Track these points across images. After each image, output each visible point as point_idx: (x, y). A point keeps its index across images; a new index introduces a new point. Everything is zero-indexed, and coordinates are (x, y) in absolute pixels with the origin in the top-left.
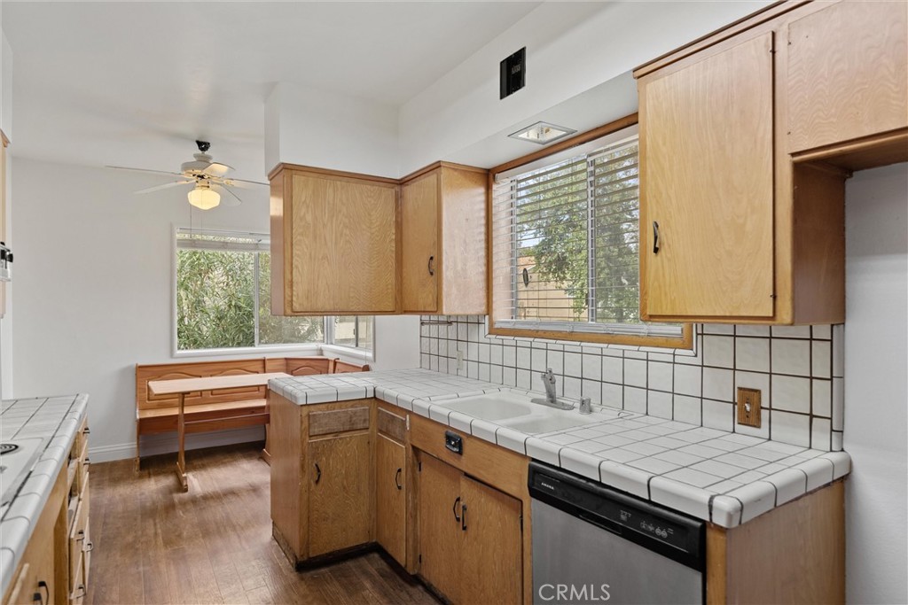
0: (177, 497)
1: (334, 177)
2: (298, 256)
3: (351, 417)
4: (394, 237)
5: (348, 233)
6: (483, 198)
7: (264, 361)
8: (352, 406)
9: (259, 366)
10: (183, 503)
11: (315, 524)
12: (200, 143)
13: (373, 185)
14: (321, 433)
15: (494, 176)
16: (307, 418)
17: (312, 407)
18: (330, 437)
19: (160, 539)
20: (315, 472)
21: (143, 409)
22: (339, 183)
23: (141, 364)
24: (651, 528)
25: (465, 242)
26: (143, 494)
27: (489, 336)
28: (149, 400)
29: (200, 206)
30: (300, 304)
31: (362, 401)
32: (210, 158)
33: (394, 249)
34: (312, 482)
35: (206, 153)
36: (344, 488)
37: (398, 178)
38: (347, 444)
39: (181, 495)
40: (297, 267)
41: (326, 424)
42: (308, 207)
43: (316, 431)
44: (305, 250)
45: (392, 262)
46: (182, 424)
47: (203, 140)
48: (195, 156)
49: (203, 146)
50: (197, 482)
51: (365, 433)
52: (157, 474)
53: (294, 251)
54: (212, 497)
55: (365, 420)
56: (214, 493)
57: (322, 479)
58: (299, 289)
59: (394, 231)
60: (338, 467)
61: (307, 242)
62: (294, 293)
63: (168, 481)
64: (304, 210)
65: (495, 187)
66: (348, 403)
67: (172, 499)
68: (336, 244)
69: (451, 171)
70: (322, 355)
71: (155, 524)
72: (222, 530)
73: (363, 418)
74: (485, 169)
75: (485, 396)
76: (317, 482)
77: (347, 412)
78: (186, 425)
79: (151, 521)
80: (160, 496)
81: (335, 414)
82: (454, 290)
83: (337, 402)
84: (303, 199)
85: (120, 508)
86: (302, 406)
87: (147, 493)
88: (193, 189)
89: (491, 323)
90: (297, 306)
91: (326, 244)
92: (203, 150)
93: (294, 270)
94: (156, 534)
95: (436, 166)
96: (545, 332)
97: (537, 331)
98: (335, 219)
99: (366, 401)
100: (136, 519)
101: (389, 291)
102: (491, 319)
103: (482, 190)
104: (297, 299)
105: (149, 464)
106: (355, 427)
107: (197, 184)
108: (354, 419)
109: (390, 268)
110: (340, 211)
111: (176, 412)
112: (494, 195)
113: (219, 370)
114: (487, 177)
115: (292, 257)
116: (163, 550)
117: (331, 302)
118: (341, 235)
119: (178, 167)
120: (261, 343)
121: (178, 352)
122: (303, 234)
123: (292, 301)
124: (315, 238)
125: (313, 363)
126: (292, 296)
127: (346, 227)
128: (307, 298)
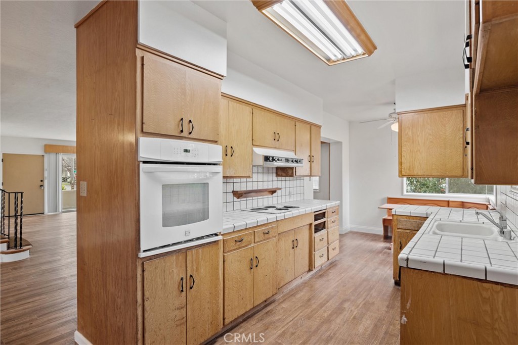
2: (405, 151)
3: (418, 224)
5: (431, 137)
7: (448, 201)
8: (419, 220)
9: (447, 203)
13: (447, 111)
16: (396, 220)
17: (399, 216)
20: (400, 244)
22: (426, 115)
27: (510, 192)
29: (395, 130)
30: (405, 173)
31: (425, 218)
34: (398, 248)
40: (404, 156)
41: (405, 225)
42: (409, 129)
43: (401, 227)
44: (408, 148)
53: (403, 150)
58: (405, 166)
61: (409, 145)
62: (403, 167)
66: (417, 218)
68: (424, 144)
70: (489, 202)
71: (369, 255)
77: (416, 222)
81: (410, 221)
86: (394, 215)
91: (419, 144)
93: (403, 158)
94: (366, 257)
98: (423, 132)
100: (366, 252)
104: (404, 170)
107: (395, 122)
110: (427, 128)
115: (402, 152)
116: (363, 262)
117: (422, 171)
118: (427, 139)
119: (387, 116)
120: (449, 192)
121: (405, 193)
122: (407, 142)
123: (401, 171)
124: (413, 142)
125: (477, 206)
126: (402, 169)
127: (430, 135)
128: (409, 170)
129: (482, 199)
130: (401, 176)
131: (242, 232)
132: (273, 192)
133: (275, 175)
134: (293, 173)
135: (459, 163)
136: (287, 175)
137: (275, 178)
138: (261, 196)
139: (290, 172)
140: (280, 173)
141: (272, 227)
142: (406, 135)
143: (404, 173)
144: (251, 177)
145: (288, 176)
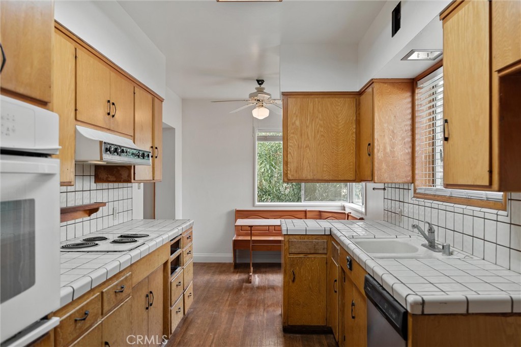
0: (245, 285)
1: (313, 96)
2: (291, 146)
3: (315, 246)
4: (354, 130)
5: (322, 130)
6: (409, 100)
7: (305, 212)
8: (316, 239)
9: (303, 214)
10: (247, 288)
11: (292, 306)
12: (258, 81)
13: (340, 98)
14: (296, 252)
15: (416, 82)
16: (287, 243)
17: (291, 236)
18: (302, 256)
19: (228, 302)
20: (292, 275)
21: (238, 235)
22: (316, 99)
23: (238, 209)
24: (391, 313)
25: (393, 132)
26: (230, 280)
27: (414, 199)
28: (241, 230)
29: (257, 117)
30: (292, 176)
31: (323, 236)
32: (264, 89)
33: (354, 139)
34: (290, 280)
35: (262, 86)
36: (310, 288)
37: (358, 91)
38: (312, 261)
39: (247, 284)
40: (290, 153)
41: (299, 248)
42: (297, 117)
43: (293, 251)
44: (295, 142)
45: (353, 147)
46: (251, 244)
47: (260, 79)
48: (256, 89)
49: (261, 82)
50: (257, 279)
51: (324, 256)
52: (241, 272)
53: (289, 144)
54: (261, 288)
55: (324, 249)
56: (263, 286)
57: (296, 280)
58: (292, 166)
59: (354, 126)
60: (306, 274)
61: (296, 138)
62: (289, 169)
63: (244, 276)
64: (294, 118)
65: (417, 91)
66: (313, 236)
67: (242, 286)
68: (315, 138)
69: (381, 84)
70: (345, 210)
71: (229, 296)
72: (258, 305)
73: (323, 247)
74: (411, 79)
75: (396, 240)
76: (293, 281)
77: (312, 242)
78: (252, 245)
79: (228, 294)
80: (238, 283)
81: (305, 242)
82: (384, 166)
83: (306, 235)
84: (294, 112)
85: (217, 285)
86: (285, 235)
87: (232, 280)
88: (255, 108)
89: (415, 190)
90: (291, 177)
91: (308, 138)
92: (260, 84)
93: (289, 156)
95: (371, 82)
96: (439, 196)
97: (435, 195)
98: (314, 122)
99: (325, 237)
100: (222, 292)
101: (351, 167)
102: (414, 186)
103: (409, 94)
104: (291, 172)
105: (239, 266)
106: (317, 252)
107: (257, 105)
108: (317, 247)
109: (352, 151)
110: (317, 117)
111: (248, 238)
112: (417, 97)
113: (279, 216)
114: (412, 84)
115: (287, 147)
116: (227, 308)
117: (312, 174)
118: (318, 132)
119: (247, 97)
120: (305, 200)
121: (257, 203)
122: (293, 133)
123: (287, 173)
124: (301, 135)
125: (336, 215)
126: (287, 171)
127: (321, 127)
128: (296, 172)
129: (339, 206)
130: (286, 180)
131: (86, 297)
132: (91, 210)
133: (93, 179)
134: (129, 176)
135: (352, 164)
136: (118, 180)
137: (94, 186)
138: (73, 219)
139: (124, 174)
140: (103, 175)
141: (126, 278)
142: (293, 125)
143: (290, 176)
144: (72, 183)
145: (120, 182)
